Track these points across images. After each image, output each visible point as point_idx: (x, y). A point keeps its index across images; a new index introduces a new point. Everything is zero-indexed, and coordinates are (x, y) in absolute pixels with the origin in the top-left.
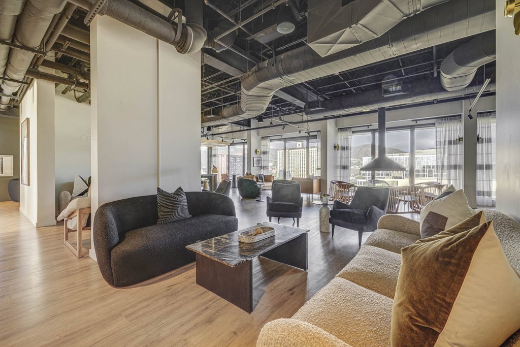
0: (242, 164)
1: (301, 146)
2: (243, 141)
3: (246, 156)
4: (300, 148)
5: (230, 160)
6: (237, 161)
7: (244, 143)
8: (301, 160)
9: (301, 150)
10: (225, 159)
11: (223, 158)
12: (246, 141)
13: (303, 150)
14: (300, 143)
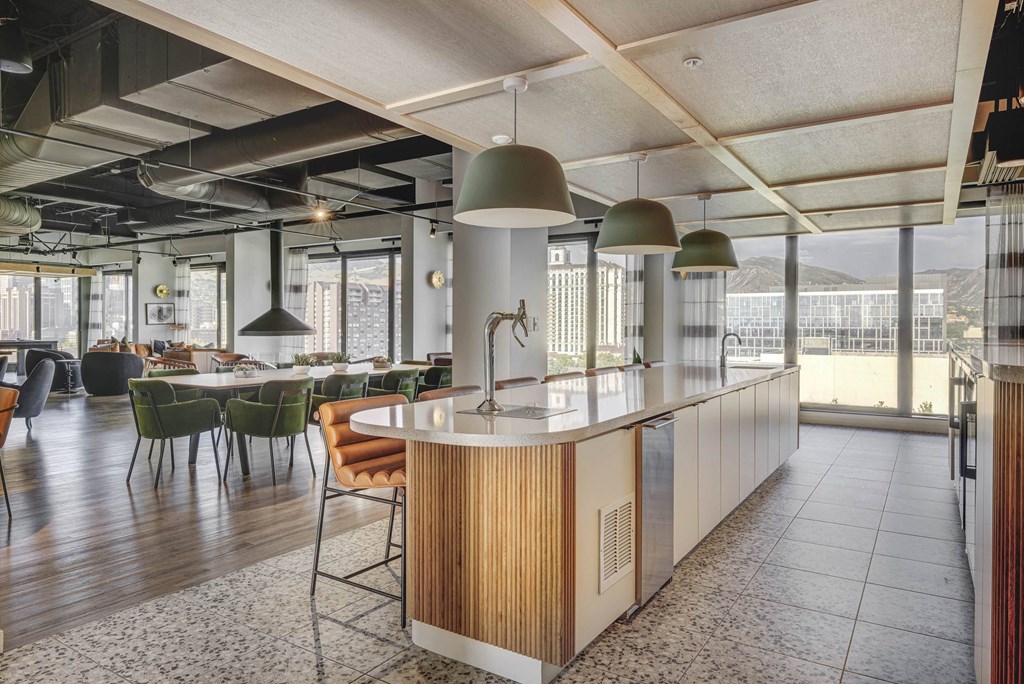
0: (385, 310)
1: (561, 261)
2: (389, 245)
3: (398, 289)
4: (558, 267)
5: (349, 300)
6: (370, 301)
7: (391, 252)
8: (563, 300)
9: (563, 272)
10: (332, 297)
11: (326, 292)
12: (398, 244)
13: (569, 272)
14: (561, 252)
